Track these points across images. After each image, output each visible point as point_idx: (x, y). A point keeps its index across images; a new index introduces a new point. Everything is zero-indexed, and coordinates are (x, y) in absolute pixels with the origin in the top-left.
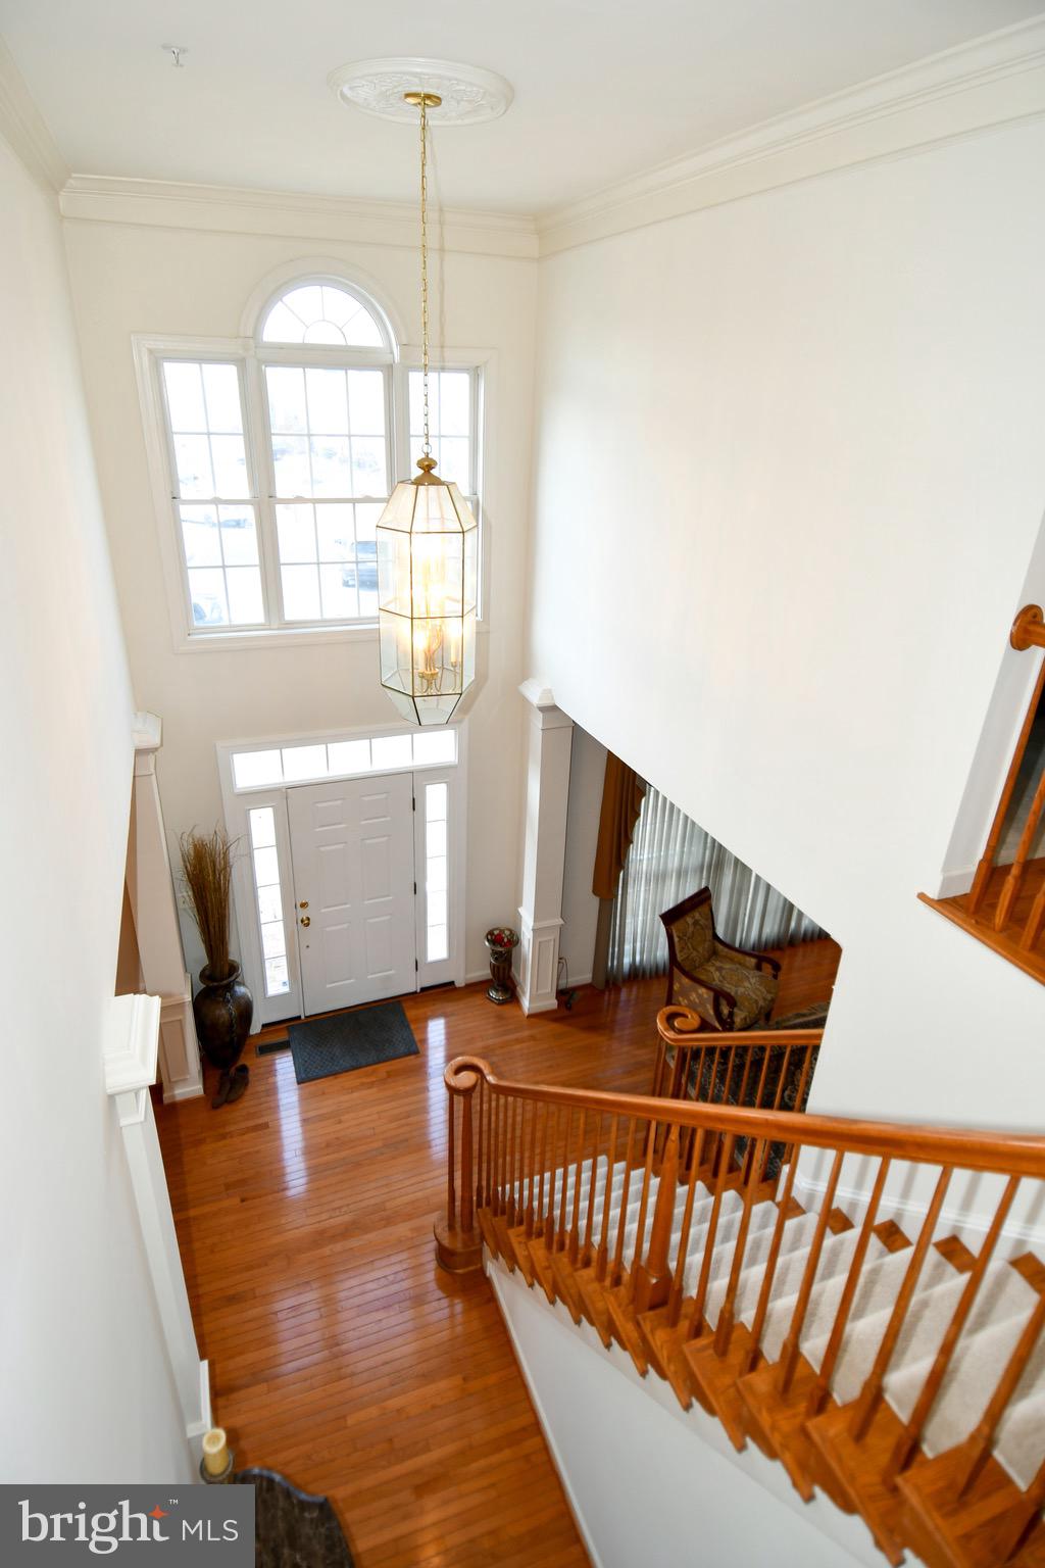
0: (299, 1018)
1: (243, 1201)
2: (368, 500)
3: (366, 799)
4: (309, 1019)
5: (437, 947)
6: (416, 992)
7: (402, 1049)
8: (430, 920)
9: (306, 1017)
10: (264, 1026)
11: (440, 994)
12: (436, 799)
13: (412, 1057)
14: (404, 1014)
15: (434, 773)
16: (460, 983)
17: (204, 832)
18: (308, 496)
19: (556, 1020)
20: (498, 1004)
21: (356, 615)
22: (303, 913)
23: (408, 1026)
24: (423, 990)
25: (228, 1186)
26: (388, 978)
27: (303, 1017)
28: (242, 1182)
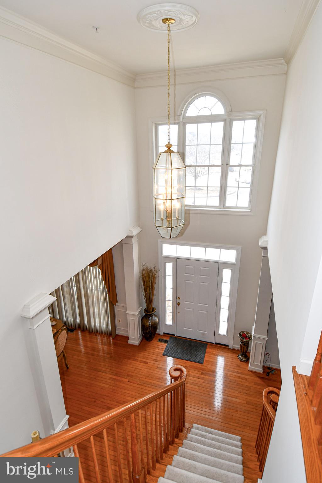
0: (174, 335)
1: (128, 382)
2: (213, 166)
3: (201, 268)
4: (177, 337)
5: (223, 330)
6: (213, 343)
7: (198, 360)
8: (221, 319)
9: (177, 336)
10: (164, 333)
11: (222, 347)
12: (227, 274)
13: (200, 364)
14: (206, 349)
15: (227, 265)
16: (231, 347)
17: (150, 266)
18: (194, 165)
19: (259, 377)
20: (240, 361)
21: (206, 205)
22: (178, 301)
23: (205, 354)
24: (217, 343)
25: (128, 375)
26: (204, 334)
27: (176, 336)
28: (132, 376)
